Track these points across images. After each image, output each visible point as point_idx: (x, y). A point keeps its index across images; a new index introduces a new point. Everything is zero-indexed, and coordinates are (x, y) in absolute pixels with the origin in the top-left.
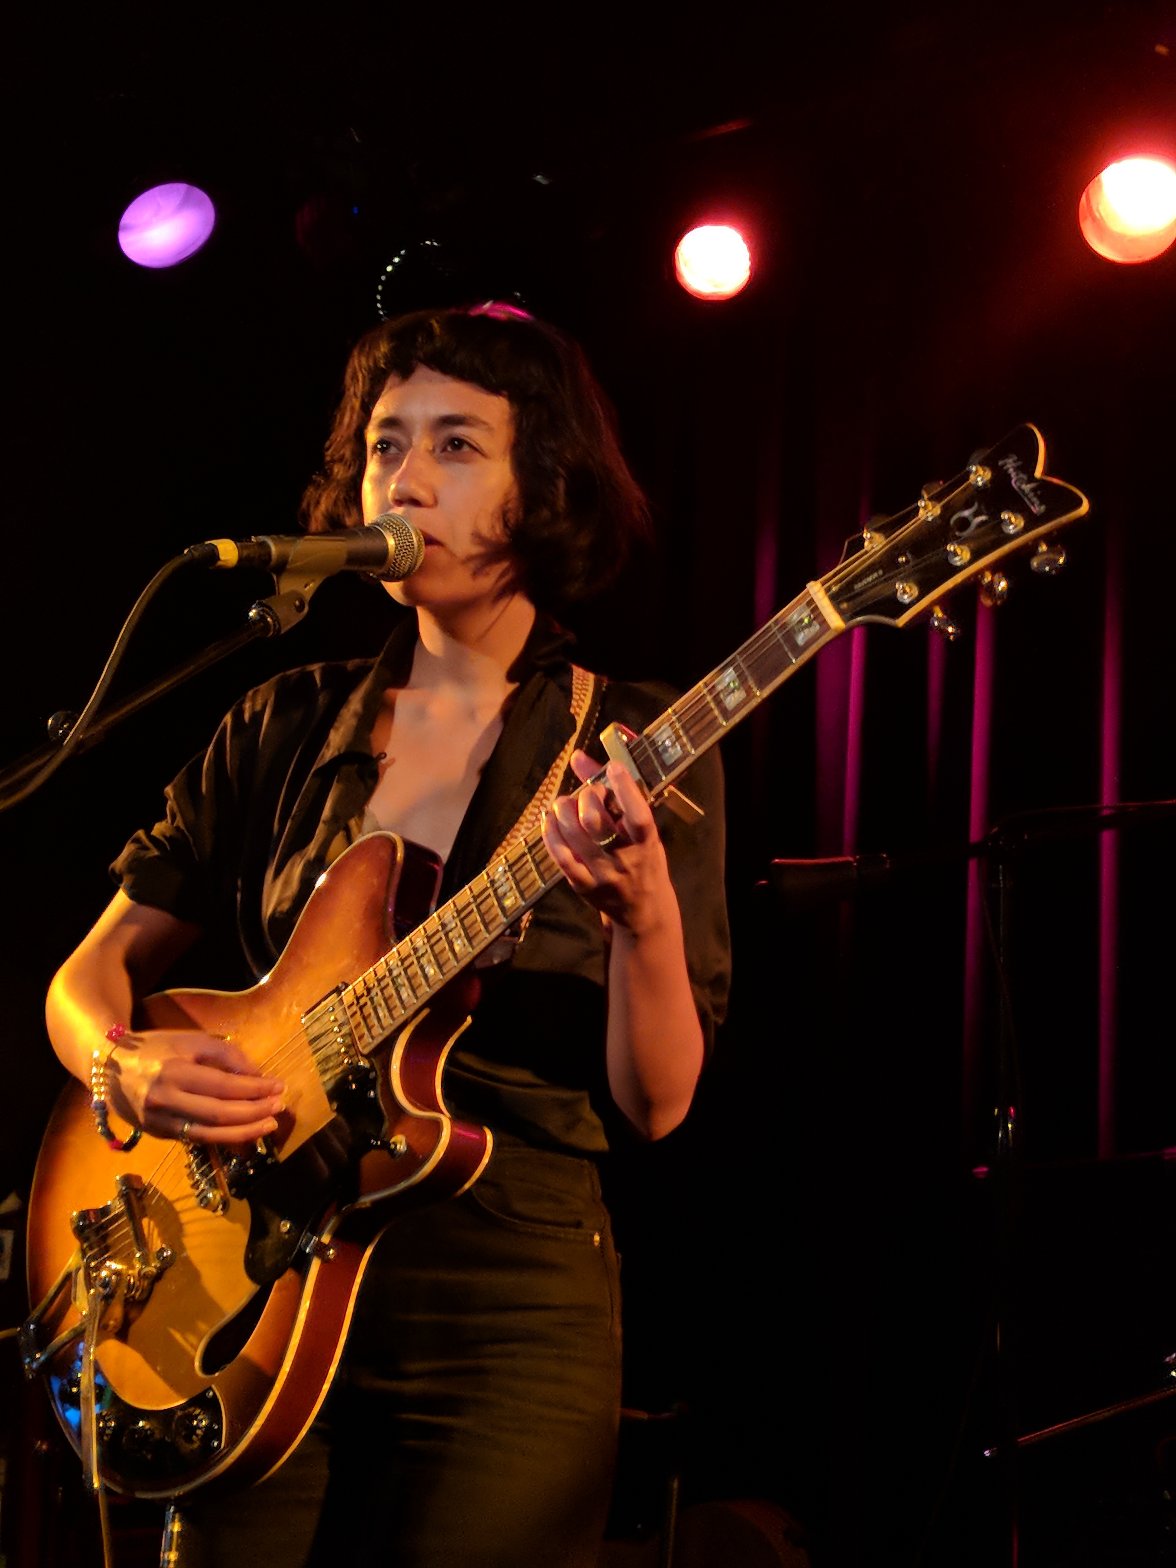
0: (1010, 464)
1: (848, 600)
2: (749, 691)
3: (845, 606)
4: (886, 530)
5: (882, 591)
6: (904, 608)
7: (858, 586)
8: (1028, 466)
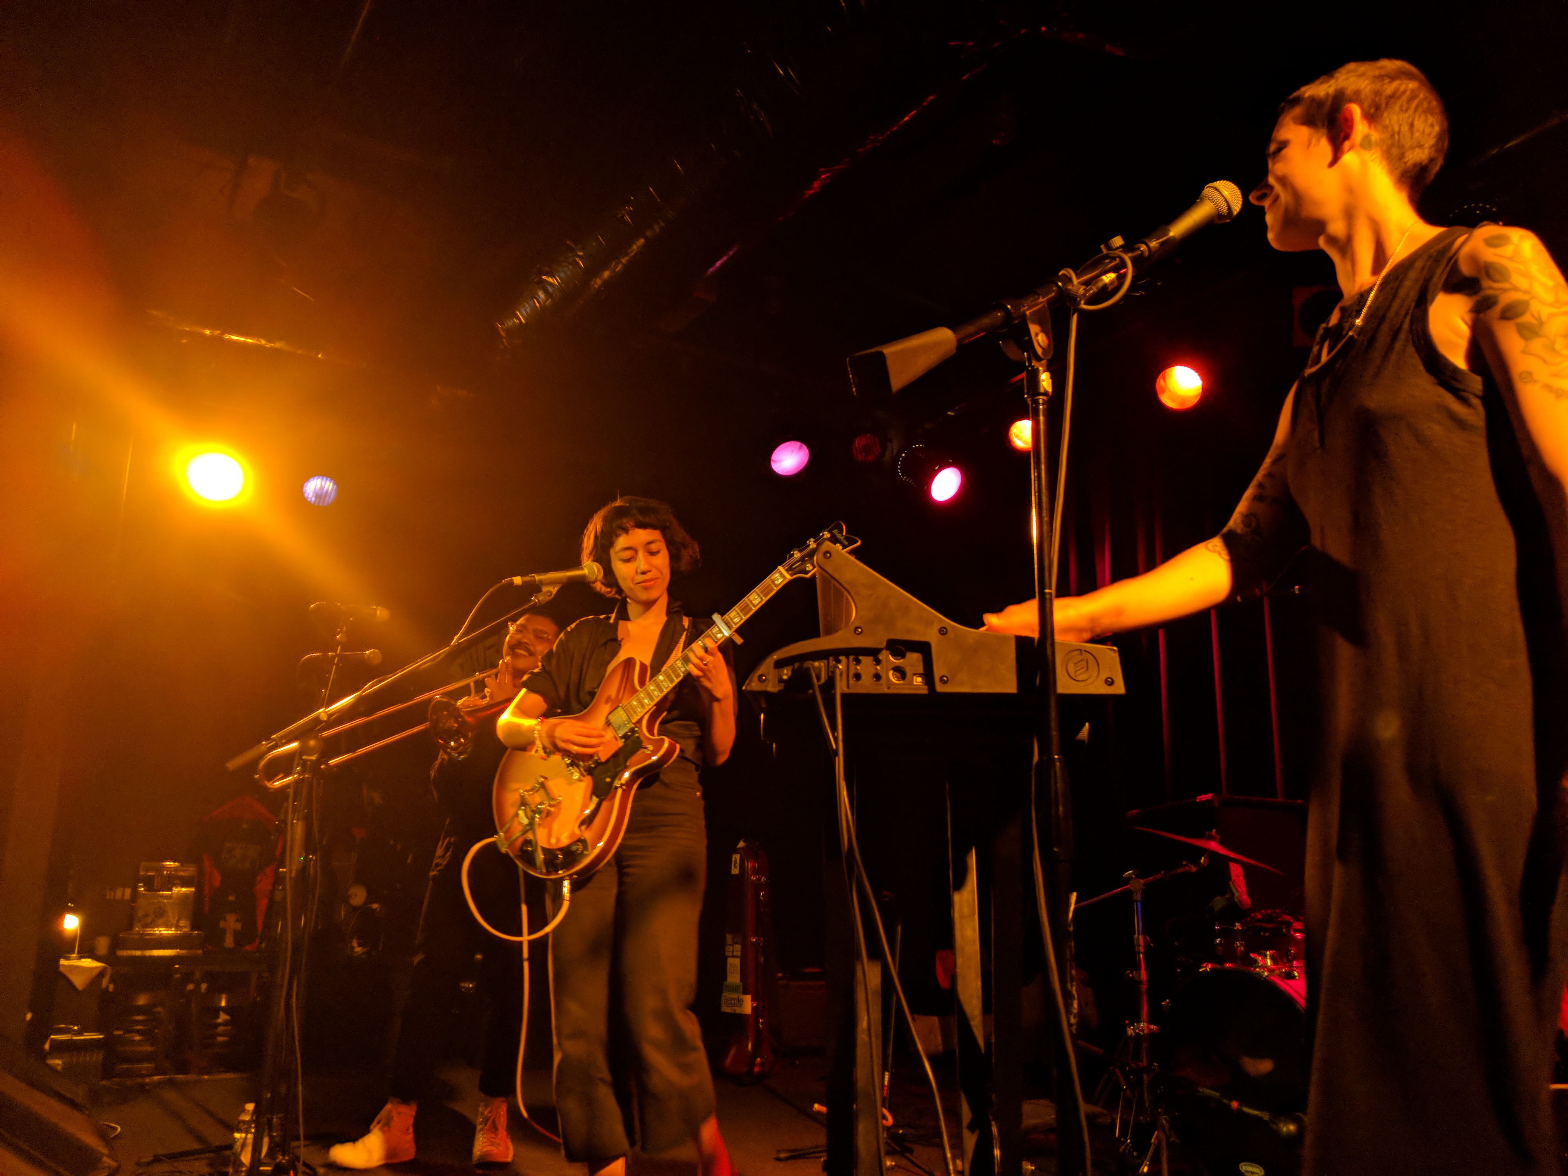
0: (835, 531)
1: (791, 570)
2: (761, 598)
3: (790, 572)
4: (800, 551)
5: (802, 567)
6: (809, 572)
7: (794, 567)
8: (841, 532)
